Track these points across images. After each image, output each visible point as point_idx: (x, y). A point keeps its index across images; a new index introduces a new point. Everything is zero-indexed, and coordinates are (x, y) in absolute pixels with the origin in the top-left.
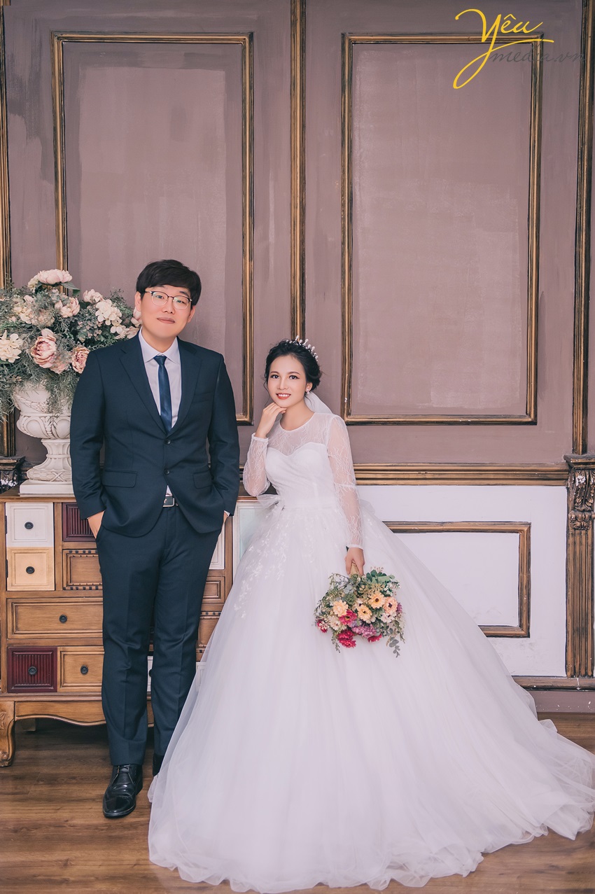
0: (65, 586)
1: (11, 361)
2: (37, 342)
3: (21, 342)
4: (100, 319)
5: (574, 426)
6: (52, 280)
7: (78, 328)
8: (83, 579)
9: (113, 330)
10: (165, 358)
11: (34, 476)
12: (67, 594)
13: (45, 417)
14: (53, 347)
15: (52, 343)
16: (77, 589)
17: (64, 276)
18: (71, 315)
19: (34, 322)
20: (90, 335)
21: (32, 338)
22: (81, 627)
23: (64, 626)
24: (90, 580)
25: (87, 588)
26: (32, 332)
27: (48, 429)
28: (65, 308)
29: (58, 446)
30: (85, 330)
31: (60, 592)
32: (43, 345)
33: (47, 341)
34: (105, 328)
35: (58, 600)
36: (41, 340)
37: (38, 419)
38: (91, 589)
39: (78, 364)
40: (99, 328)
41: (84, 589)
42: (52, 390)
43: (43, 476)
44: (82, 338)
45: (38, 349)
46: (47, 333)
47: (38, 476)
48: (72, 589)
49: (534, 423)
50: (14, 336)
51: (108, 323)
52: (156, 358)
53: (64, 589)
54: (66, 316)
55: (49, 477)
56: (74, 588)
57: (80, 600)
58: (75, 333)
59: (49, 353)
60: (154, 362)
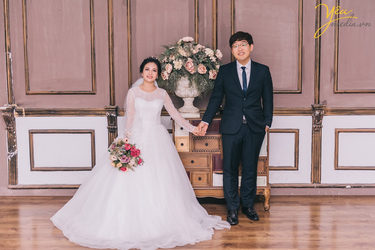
0: (193, 150)
1: (179, 69)
2: (187, 62)
3: (182, 62)
4: (207, 54)
5: (315, 94)
6: (187, 41)
7: (199, 57)
8: (199, 148)
9: (210, 58)
10: (245, 67)
11: (182, 111)
12: (194, 153)
13: (186, 90)
14: (193, 64)
15: (192, 63)
16: (197, 151)
17: (191, 39)
18: (196, 53)
19: (185, 55)
20: (204, 60)
21: (185, 61)
22: (198, 165)
23: (193, 164)
24: (202, 148)
25: (201, 151)
26: (185, 59)
27: (187, 94)
28: (194, 50)
29: (188, 101)
30: (202, 58)
31: (191, 152)
32: (189, 64)
33: (190, 62)
34: (208, 57)
35: (190, 155)
36: (188, 62)
37: (184, 91)
38: (202, 151)
39: (200, 70)
40: (206, 57)
41: (200, 151)
42: (190, 80)
43: (184, 111)
44: (201, 61)
45: (187, 65)
46: (189, 59)
47: (183, 111)
48: (195, 151)
49: (300, 93)
50: (180, 60)
51: (209, 56)
52: (242, 68)
53: (193, 151)
54: (194, 53)
55: (187, 112)
56: (196, 151)
57: (198, 155)
58: (198, 59)
59: (191, 66)
60: (241, 69)
